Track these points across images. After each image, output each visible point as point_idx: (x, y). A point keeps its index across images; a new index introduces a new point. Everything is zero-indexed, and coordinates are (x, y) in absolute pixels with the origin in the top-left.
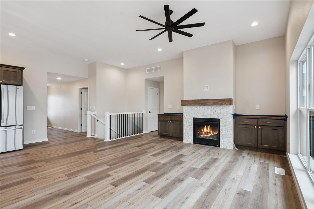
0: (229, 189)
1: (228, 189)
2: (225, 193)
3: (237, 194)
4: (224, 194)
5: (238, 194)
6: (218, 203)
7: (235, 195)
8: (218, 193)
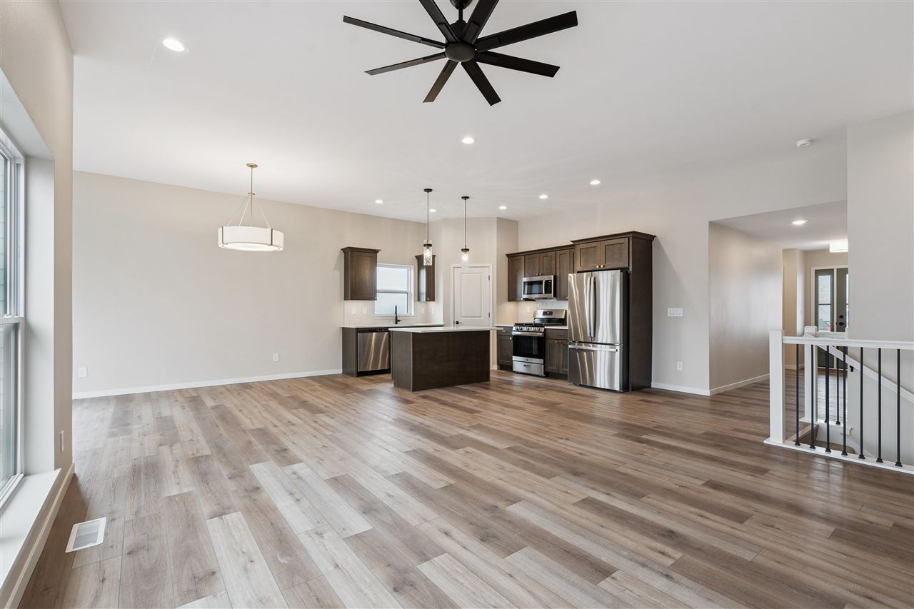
0: (246, 569)
1: (249, 565)
2: (244, 553)
3: (215, 570)
4: (245, 550)
5: (214, 573)
6: (238, 528)
7: (218, 565)
8: (259, 544)
